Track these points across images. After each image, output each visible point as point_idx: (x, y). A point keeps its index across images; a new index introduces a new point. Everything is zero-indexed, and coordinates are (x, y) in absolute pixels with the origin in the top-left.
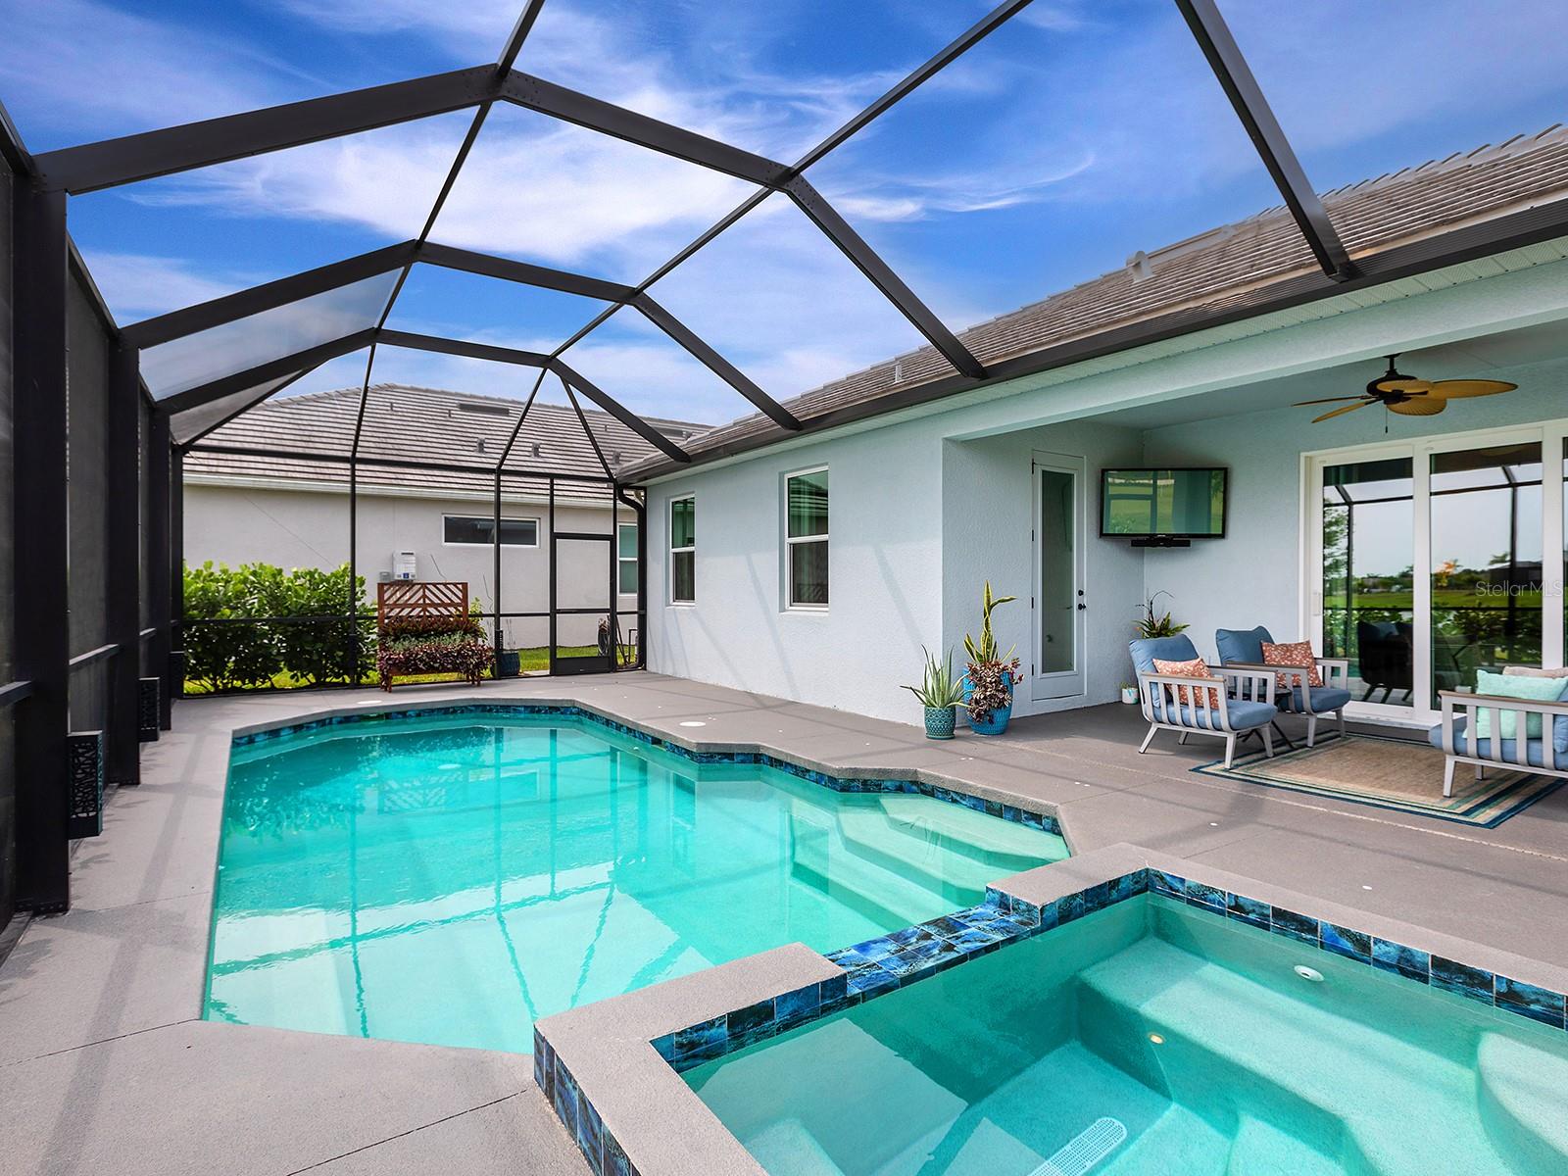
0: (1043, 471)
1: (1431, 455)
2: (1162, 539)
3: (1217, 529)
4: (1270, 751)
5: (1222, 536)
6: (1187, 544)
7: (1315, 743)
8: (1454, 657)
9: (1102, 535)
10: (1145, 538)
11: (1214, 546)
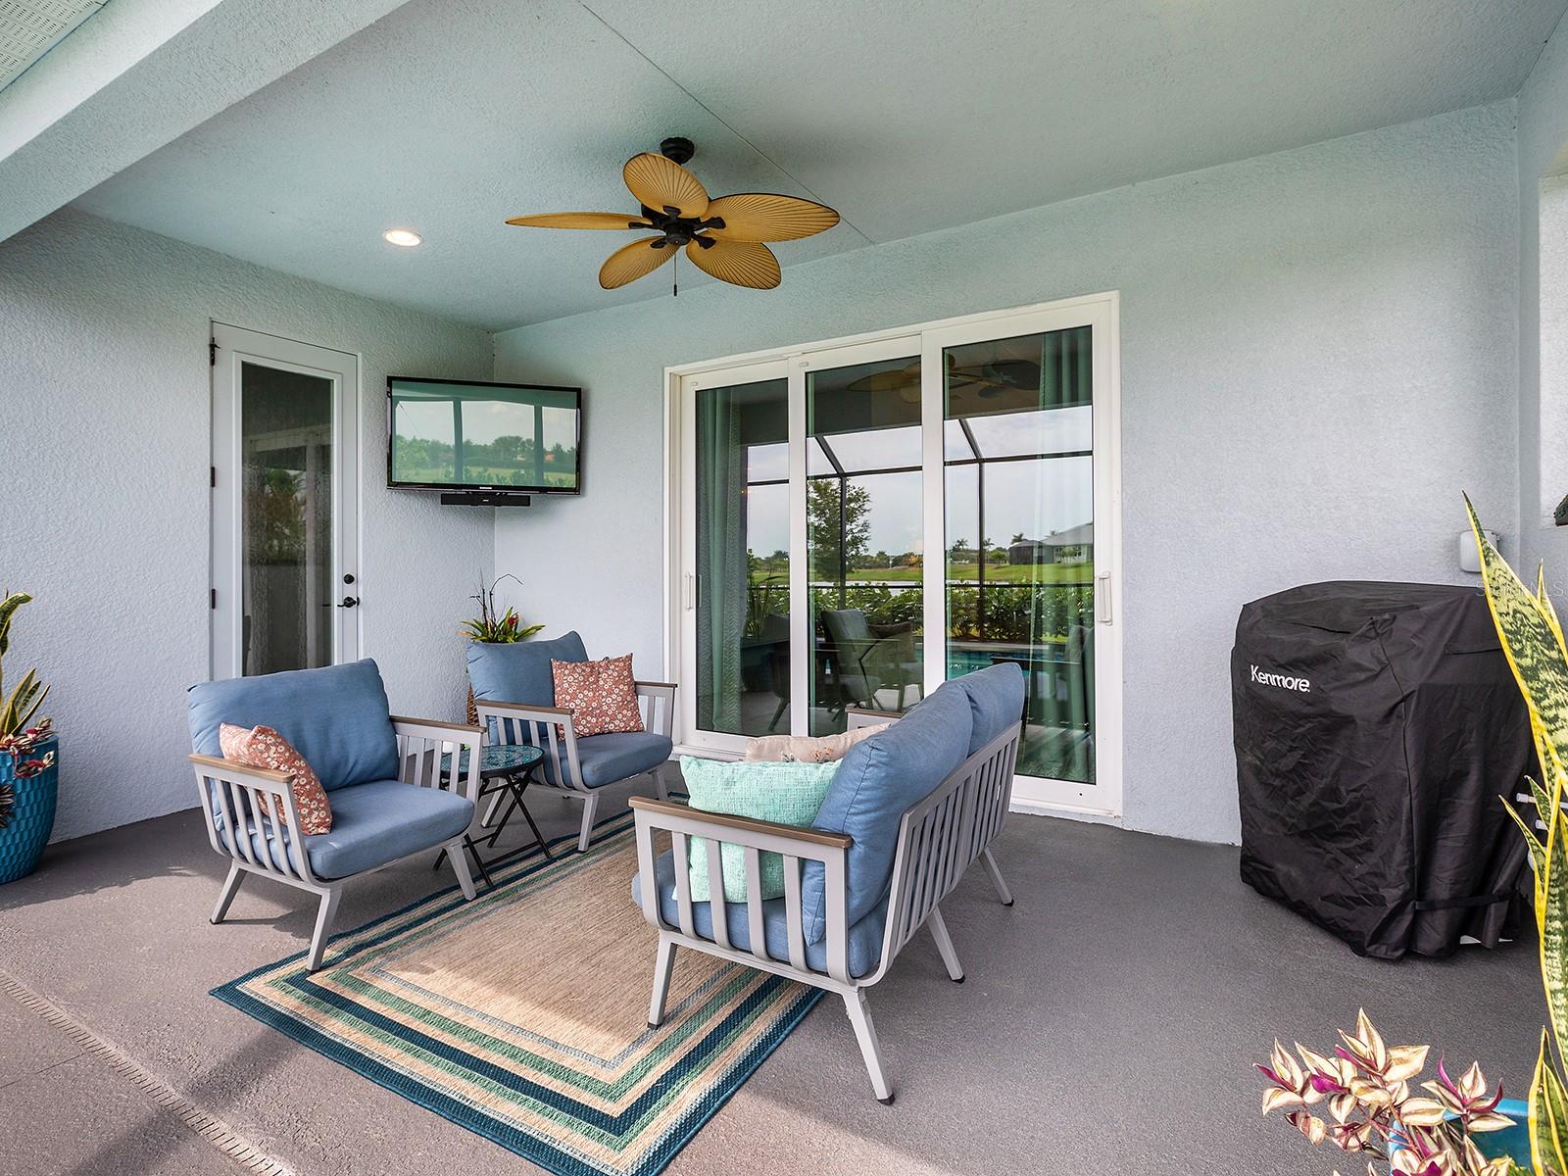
0: (245, 365)
1: (806, 373)
2: (487, 494)
3: (570, 480)
4: (467, 888)
5: (577, 490)
6: (526, 502)
7: (591, 843)
8: (860, 660)
9: (392, 484)
10: (463, 491)
11: (571, 506)
